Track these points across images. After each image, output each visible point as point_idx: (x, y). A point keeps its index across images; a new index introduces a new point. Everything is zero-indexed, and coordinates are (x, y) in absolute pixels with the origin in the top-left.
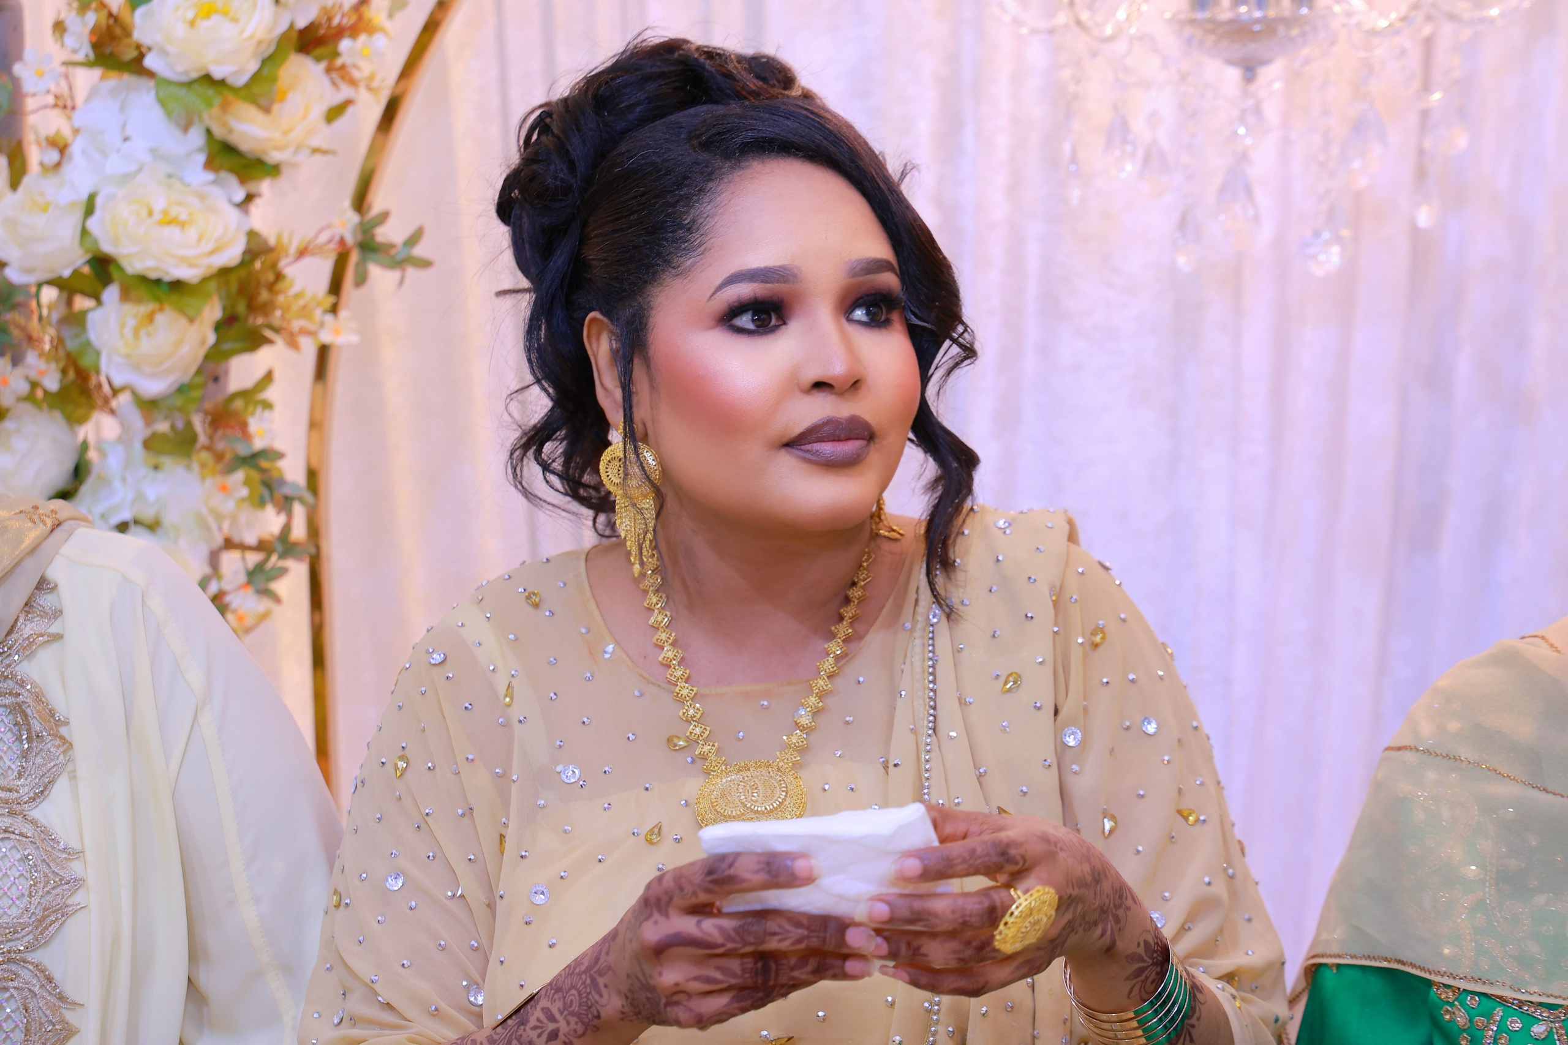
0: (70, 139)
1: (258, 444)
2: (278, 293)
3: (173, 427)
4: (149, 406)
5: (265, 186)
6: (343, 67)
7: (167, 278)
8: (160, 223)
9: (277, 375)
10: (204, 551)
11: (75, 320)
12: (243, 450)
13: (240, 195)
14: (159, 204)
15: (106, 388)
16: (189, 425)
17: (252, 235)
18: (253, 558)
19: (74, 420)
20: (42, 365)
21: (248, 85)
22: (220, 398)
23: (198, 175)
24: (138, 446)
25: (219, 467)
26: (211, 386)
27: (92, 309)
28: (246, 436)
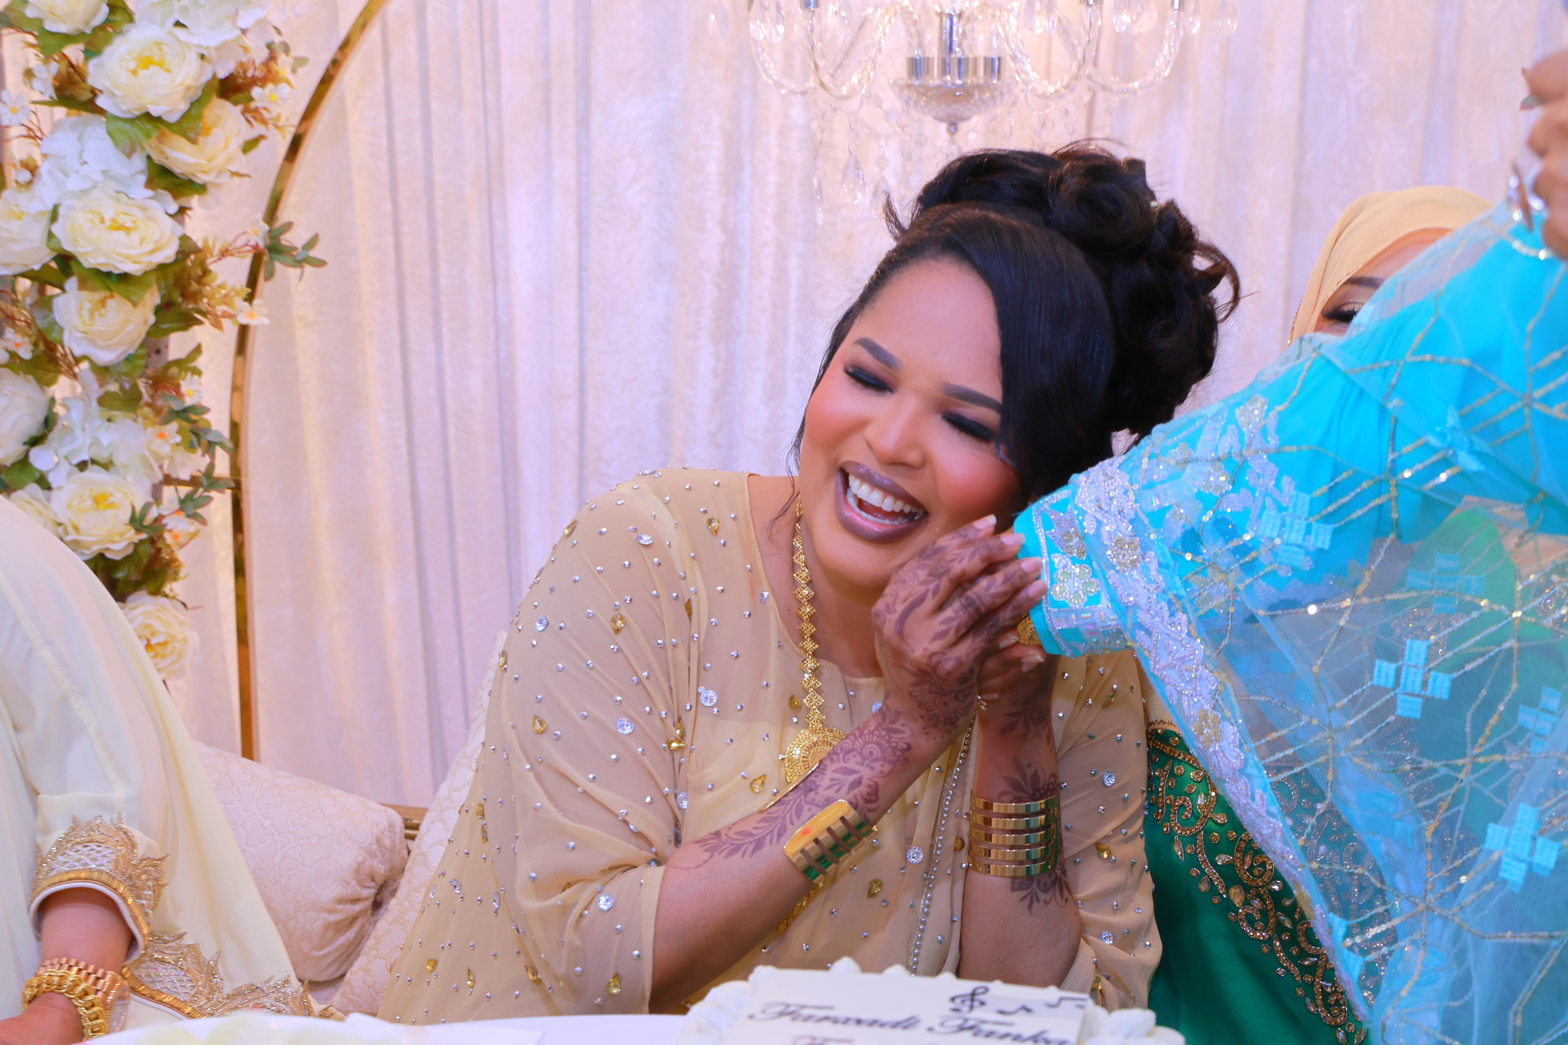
0: (39, 163)
1: (189, 401)
2: (204, 285)
3: (122, 388)
4: (102, 371)
5: (195, 201)
6: (256, 110)
7: (116, 272)
8: (110, 228)
9: (204, 349)
10: (148, 485)
11: (44, 303)
12: (176, 406)
13: (173, 208)
14: (109, 214)
15: (70, 358)
16: (135, 386)
17: (184, 239)
18: (184, 490)
19: (45, 382)
20: (18, 339)
21: (179, 122)
22: (160, 366)
23: (140, 192)
24: (95, 403)
25: (157, 419)
26: (154, 356)
27: (58, 295)
28: (180, 395)
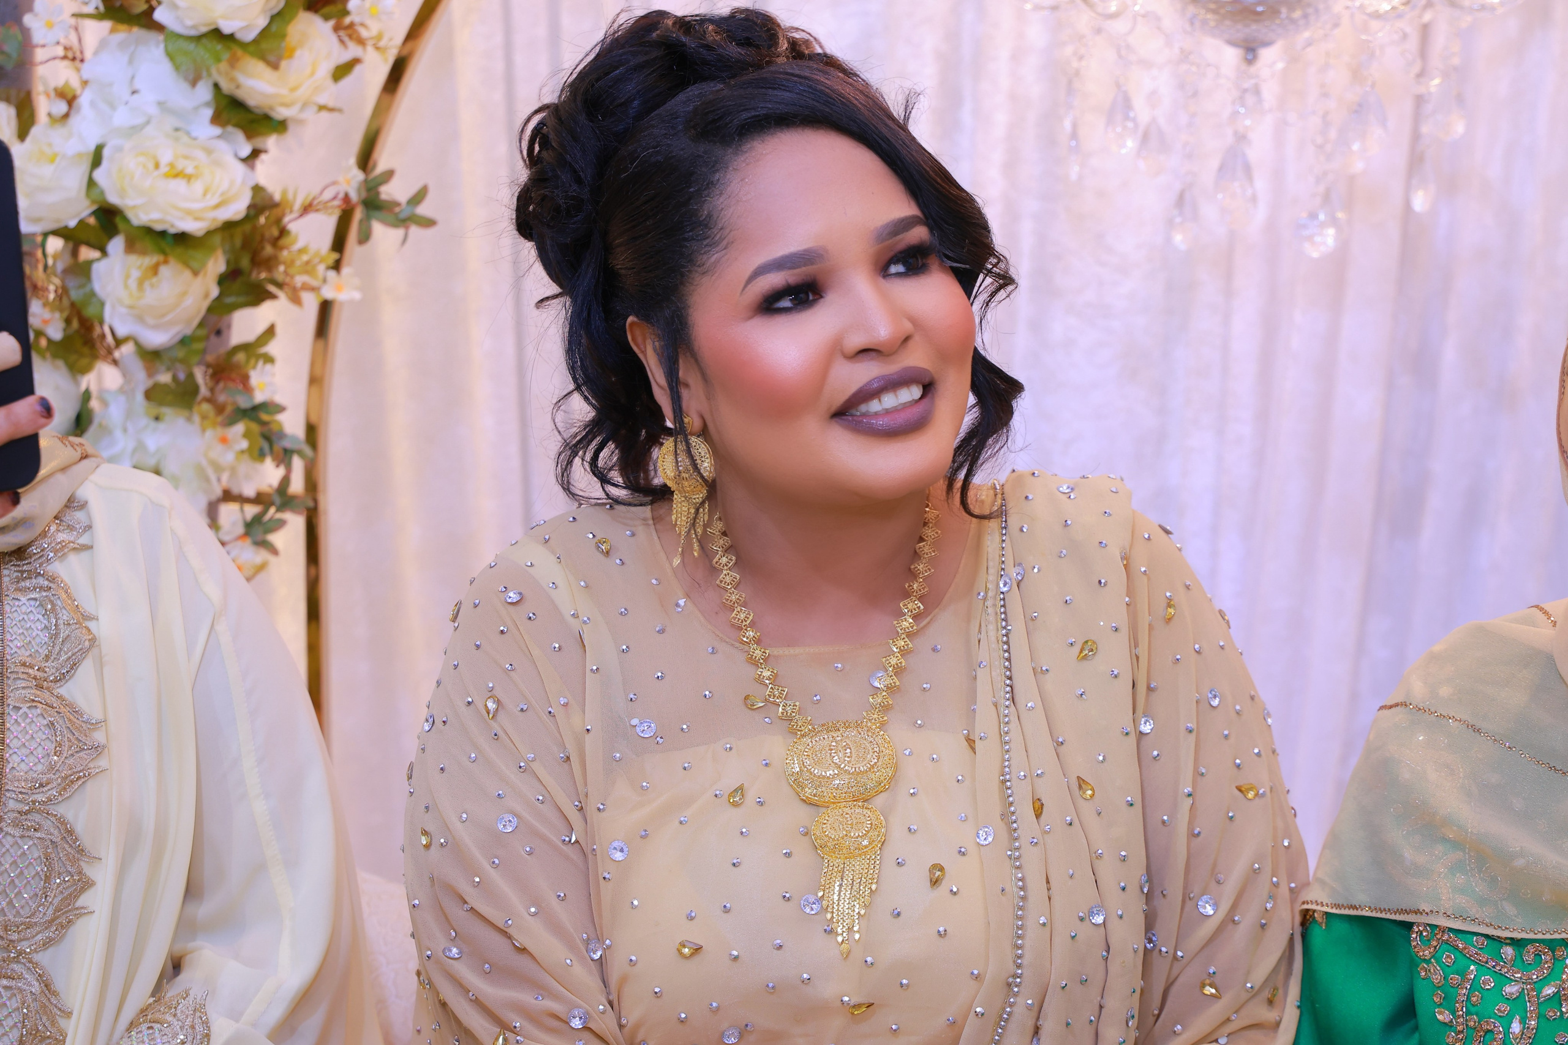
0: (78, 92)
1: (259, 397)
2: (282, 248)
3: (175, 378)
4: (151, 357)
5: (271, 142)
6: (352, 25)
7: (172, 231)
8: (166, 176)
9: (279, 330)
10: (203, 502)
11: (82, 271)
12: (244, 403)
13: (246, 150)
14: (166, 157)
15: (109, 339)
16: (191, 376)
17: (257, 189)
18: (251, 510)
19: (77, 370)
20: (47, 314)
21: (256, 41)
22: (223, 350)
23: (204, 129)
24: (140, 397)
25: (220, 419)
26: (213, 339)
27: (98, 260)
28: (247, 389)
